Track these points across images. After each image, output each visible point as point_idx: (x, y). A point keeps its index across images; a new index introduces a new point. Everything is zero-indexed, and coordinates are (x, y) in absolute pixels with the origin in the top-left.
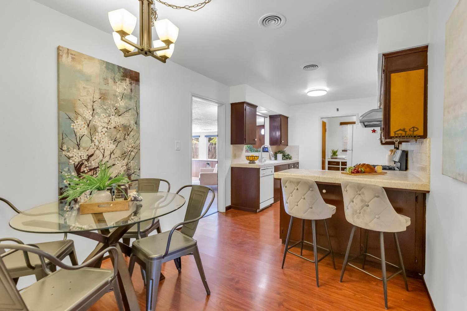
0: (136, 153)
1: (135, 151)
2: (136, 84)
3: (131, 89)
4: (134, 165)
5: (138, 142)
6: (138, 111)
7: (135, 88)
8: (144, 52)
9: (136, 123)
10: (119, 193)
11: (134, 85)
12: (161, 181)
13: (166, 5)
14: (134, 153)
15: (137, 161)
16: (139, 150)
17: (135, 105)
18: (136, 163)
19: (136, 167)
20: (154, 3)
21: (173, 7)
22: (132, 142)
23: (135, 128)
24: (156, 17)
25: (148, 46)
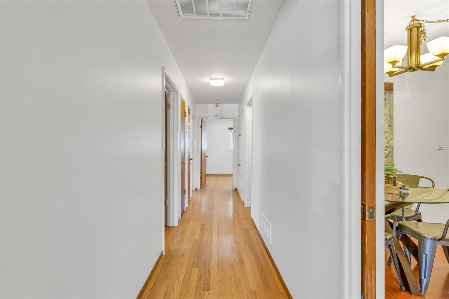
0: (389, 151)
1: (389, 150)
2: (389, 93)
3: (385, 99)
4: (388, 162)
5: (391, 142)
6: (392, 115)
7: (389, 97)
8: (412, 70)
9: (389, 126)
10: (388, 180)
11: (388, 94)
12: (421, 178)
13: (438, 22)
14: (388, 152)
15: (390, 159)
16: (393, 149)
17: (389, 111)
18: (389, 161)
19: (390, 164)
20: (423, 26)
21: (447, 21)
22: (386, 142)
23: (389, 130)
24: (426, 36)
25: (417, 63)
